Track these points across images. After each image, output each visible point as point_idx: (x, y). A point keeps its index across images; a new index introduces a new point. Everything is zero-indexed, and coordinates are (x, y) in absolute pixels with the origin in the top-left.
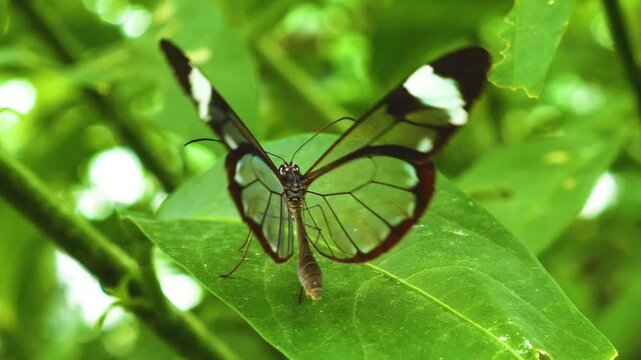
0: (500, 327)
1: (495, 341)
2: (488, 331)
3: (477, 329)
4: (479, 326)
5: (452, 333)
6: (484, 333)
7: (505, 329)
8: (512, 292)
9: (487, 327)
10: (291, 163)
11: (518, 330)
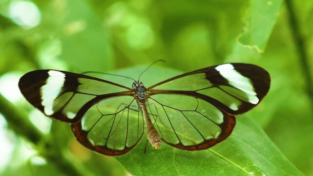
0: (250, 167)
1: (248, 174)
2: (244, 169)
3: (238, 168)
4: (238, 166)
5: (225, 170)
6: (242, 171)
7: (252, 169)
8: (254, 150)
9: (243, 167)
10: (138, 82)
11: (259, 168)
